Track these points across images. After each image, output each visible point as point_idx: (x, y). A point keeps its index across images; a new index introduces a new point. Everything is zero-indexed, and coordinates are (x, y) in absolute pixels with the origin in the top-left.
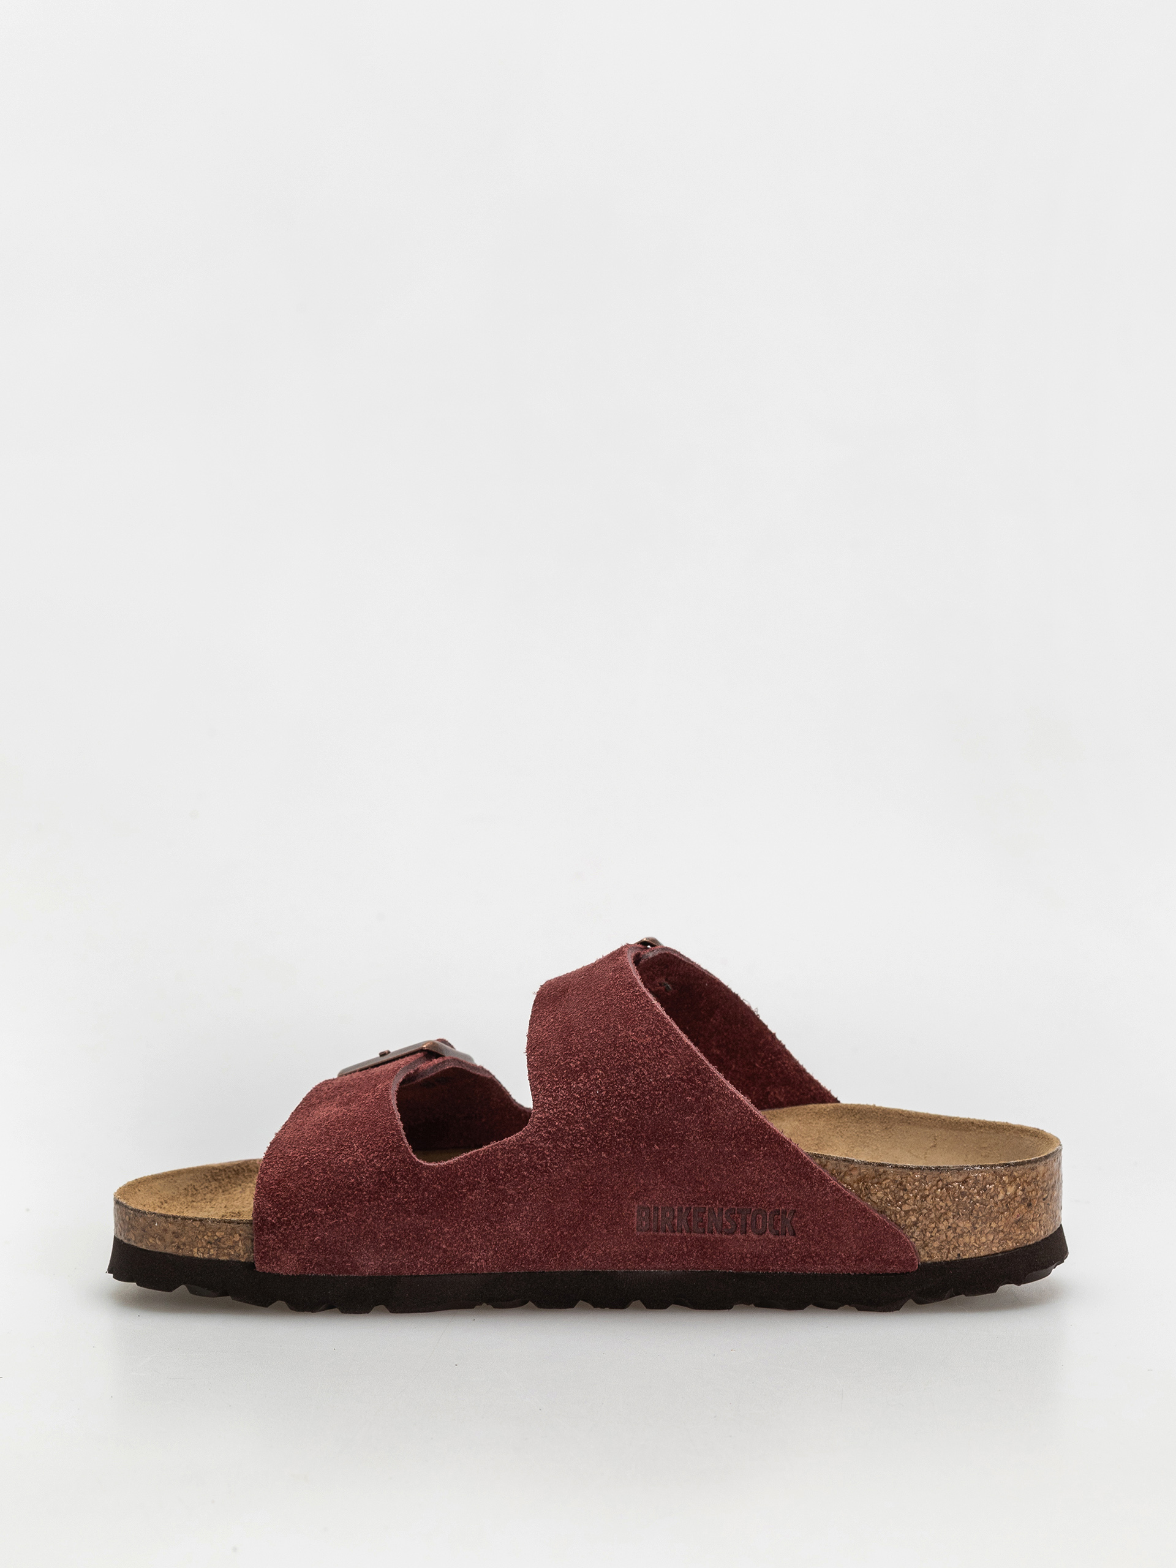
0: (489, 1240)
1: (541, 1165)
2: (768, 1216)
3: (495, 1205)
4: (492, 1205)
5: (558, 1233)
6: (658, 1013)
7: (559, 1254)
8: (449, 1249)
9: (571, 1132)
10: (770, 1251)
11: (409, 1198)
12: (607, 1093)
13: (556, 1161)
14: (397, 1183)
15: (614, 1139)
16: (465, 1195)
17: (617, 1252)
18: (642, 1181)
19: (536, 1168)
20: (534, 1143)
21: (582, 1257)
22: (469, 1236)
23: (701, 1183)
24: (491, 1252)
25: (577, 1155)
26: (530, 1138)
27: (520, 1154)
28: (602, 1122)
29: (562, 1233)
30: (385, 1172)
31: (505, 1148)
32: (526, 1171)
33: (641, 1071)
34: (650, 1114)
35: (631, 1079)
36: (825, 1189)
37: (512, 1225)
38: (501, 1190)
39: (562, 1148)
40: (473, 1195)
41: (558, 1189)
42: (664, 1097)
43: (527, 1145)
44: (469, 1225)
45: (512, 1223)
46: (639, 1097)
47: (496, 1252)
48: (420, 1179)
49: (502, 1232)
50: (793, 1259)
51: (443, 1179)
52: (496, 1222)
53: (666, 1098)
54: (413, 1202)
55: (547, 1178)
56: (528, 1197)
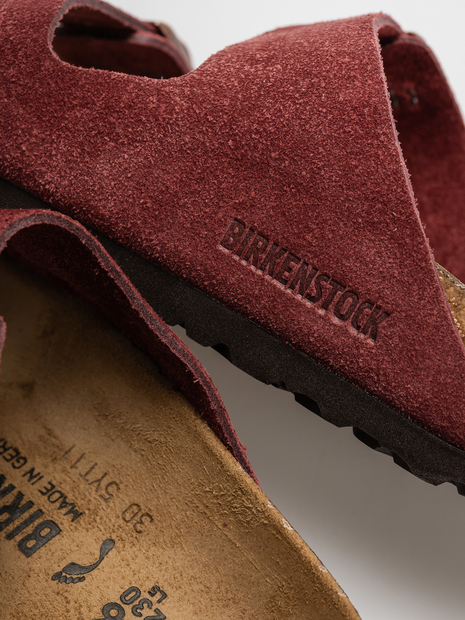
0: (71, 168)
1: (164, 119)
2: (358, 305)
3: (96, 135)
4: (94, 132)
5: (142, 201)
6: (373, 44)
7: (131, 223)
8: (27, 153)
9: (212, 102)
10: (340, 344)
11: (19, 80)
12: (273, 85)
13: (180, 123)
14: (16, 57)
15: (250, 132)
16: (74, 107)
17: (189, 254)
18: (253, 194)
19: (157, 120)
20: (171, 94)
21: (152, 240)
22: (54, 152)
23: (311, 230)
24: (67, 182)
25: (204, 129)
26: (171, 87)
27: (151, 98)
28: (250, 108)
29: (146, 203)
30: (12, 42)
31: (140, 84)
32: (145, 117)
33: (319, 82)
34: (301, 126)
35: (304, 84)
36: (432, 310)
37: (102, 165)
38: (110, 123)
39: (195, 112)
40: (81, 112)
41: (167, 154)
42: (326, 117)
43: (164, 93)
44: (60, 141)
45: (103, 163)
46: (300, 104)
47: (72, 185)
48: (41, 66)
49: (88, 167)
50: (358, 364)
51: (62, 79)
52: (88, 153)
53: (327, 119)
54: (20, 85)
55: (162, 136)
56: (132, 145)
